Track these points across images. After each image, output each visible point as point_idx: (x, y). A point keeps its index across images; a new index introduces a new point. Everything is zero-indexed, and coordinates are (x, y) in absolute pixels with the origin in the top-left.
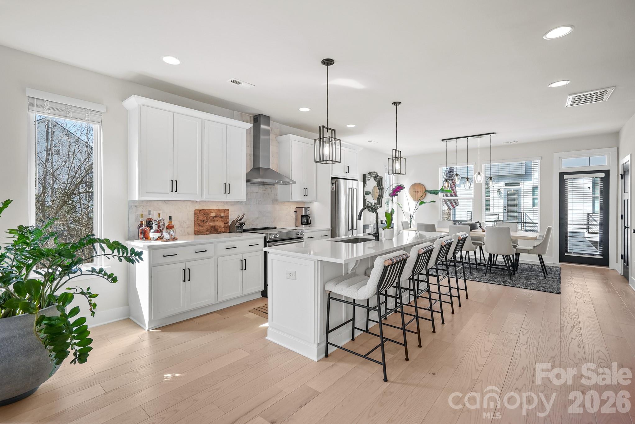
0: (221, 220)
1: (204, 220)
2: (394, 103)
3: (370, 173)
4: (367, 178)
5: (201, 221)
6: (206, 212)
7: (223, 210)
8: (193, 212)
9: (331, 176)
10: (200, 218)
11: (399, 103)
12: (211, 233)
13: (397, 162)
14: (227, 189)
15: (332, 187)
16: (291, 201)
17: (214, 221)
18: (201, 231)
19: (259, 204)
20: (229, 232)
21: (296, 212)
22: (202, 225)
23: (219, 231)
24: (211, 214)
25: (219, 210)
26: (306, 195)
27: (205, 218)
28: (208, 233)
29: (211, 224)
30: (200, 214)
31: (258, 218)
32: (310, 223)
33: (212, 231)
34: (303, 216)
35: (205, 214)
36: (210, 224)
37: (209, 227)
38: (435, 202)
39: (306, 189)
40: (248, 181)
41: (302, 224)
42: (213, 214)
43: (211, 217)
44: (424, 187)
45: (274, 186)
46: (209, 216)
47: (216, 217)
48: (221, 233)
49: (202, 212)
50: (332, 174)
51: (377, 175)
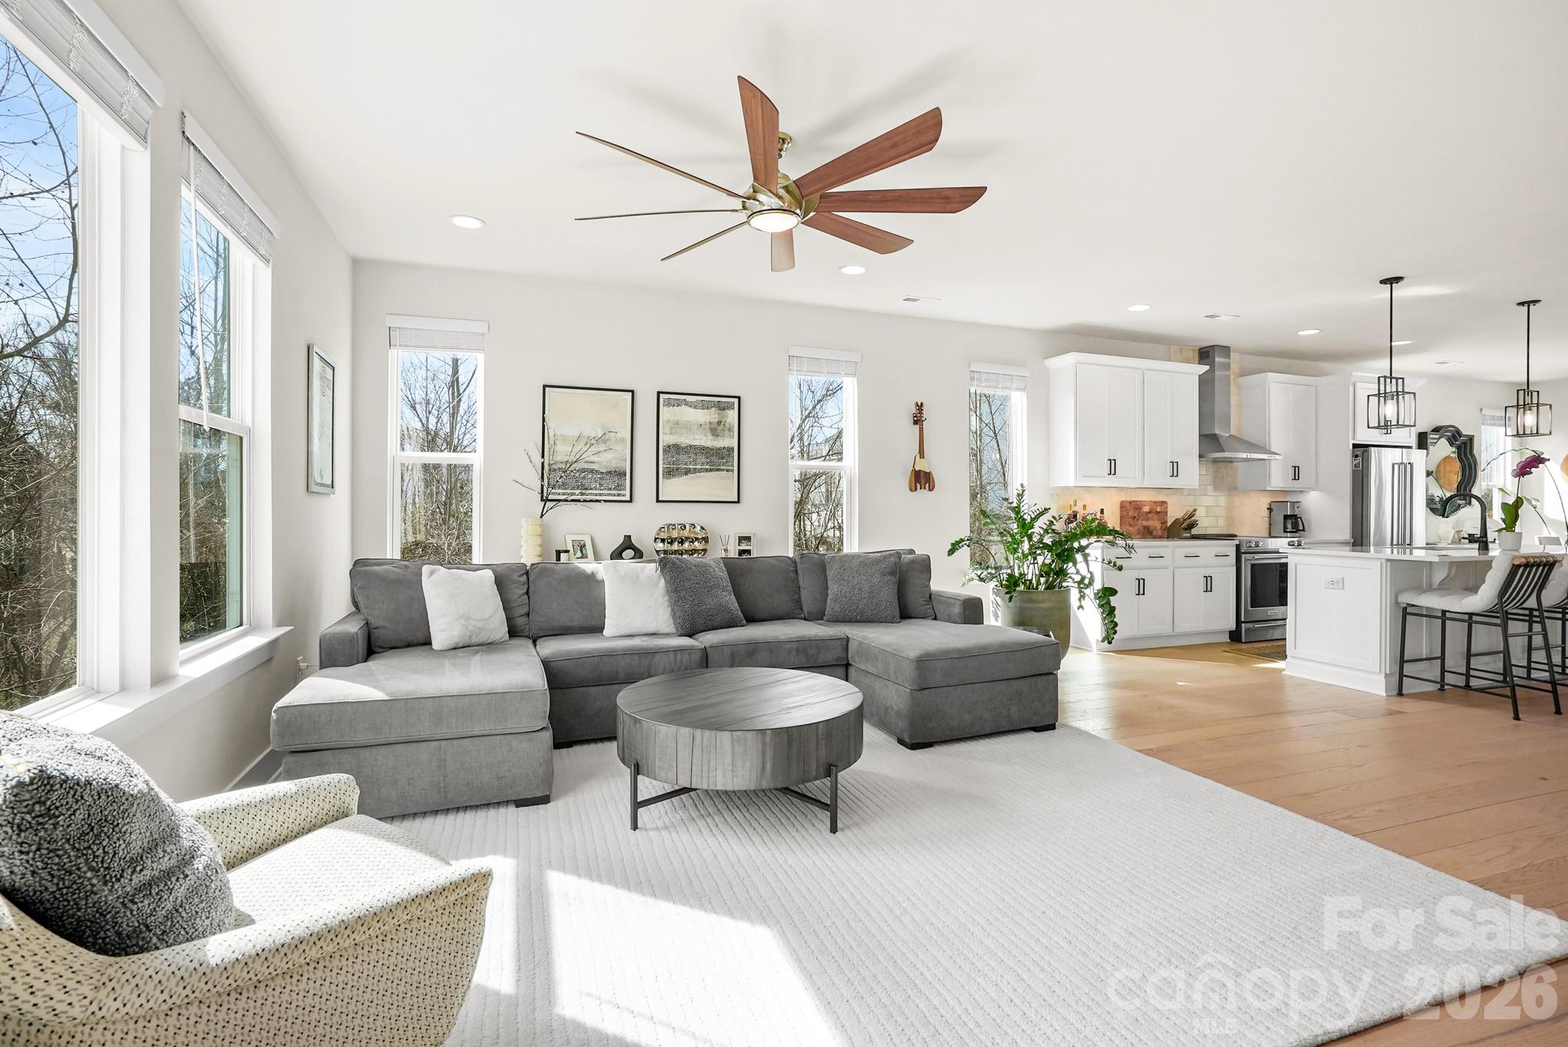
0: (1157, 517)
1: (1136, 516)
2: (1521, 304)
3: (1436, 430)
4: (1429, 441)
5: (1132, 517)
6: (1136, 505)
7: (1160, 502)
8: (1119, 505)
9: (1352, 442)
10: (1127, 512)
11: (1536, 301)
12: (1145, 537)
13: (1529, 412)
14: (1175, 469)
15: (1355, 462)
16: (1268, 489)
17: (1148, 519)
18: (1132, 533)
20: (1168, 538)
21: (1270, 509)
22: (1131, 524)
23: (1154, 535)
24: (1144, 508)
25: (1155, 502)
26: (1296, 477)
27: (1135, 513)
28: (1140, 536)
29: (1145, 523)
30: (1127, 508)
32: (1303, 530)
33: (1147, 534)
34: (1286, 517)
35: (1133, 509)
36: (1143, 524)
37: (1141, 528)
39: (1297, 468)
40: (1200, 456)
41: (1285, 532)
42: (1146, 509)
43: (1144, 512)
45: (1231, 464)
46: (1141, 511)
47: (1149, 512)
48: (1156, 538)
49: (1130, 505)
50: (1354, 439)
51: (1459, 432)
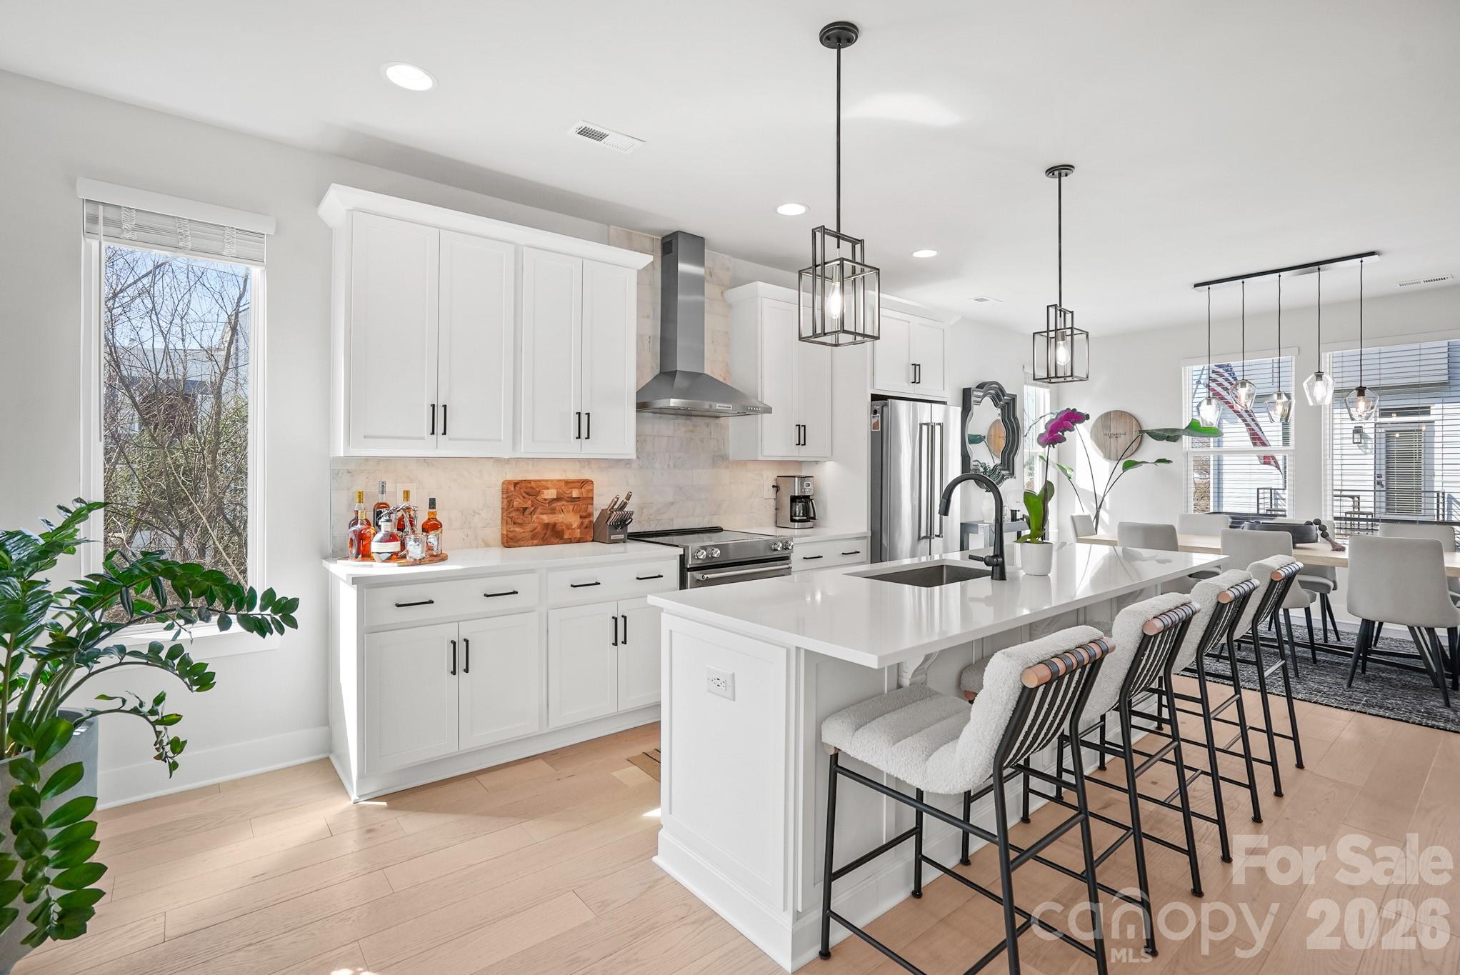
0: (571, 507)
1: (526, 508)
2: (1051, 171)
3: (981, 386)
4: (973, 399)
5: (518, 510)
6: (532, 488)
7: (578, 481)
8: (499, 488)
9: (871, 391)
10: (515, 503)
11: (1069, 167)
12: (545, 541)
13: (1061, 343)
14: (583, 426)
15: (874, 420)
16: (760, 458)
17: (553, 511)
18: (519, 537)
19: (675, 466)
20: (593, 541)
21: (776, 487)
22: (519, 521)
23: (566, 537)
24: (545, 492)
25: (567, 482)
26: (801, 442)
27: (530, 502)
28: (535, 542)
29: (546, 519)
30: (514, 493)
31: (672, 503)
32: (814, 518)
33: (547, 536)
34: (794, 499)
35: (527, 494)
36: (542, 519)
37: (539, 528)
38: (1169, 462)
39: (802, 429)
40: (641, 406)
41: (793, 520)
42: (550, 494)
43: (545, 500)
44: (1134, 422)
45: (717, 421)
46: (539, 498)
47: (558, 499)
48: (570, 541)
49: (520, 488)
50: (872, 387)
51: (1002, 390)
